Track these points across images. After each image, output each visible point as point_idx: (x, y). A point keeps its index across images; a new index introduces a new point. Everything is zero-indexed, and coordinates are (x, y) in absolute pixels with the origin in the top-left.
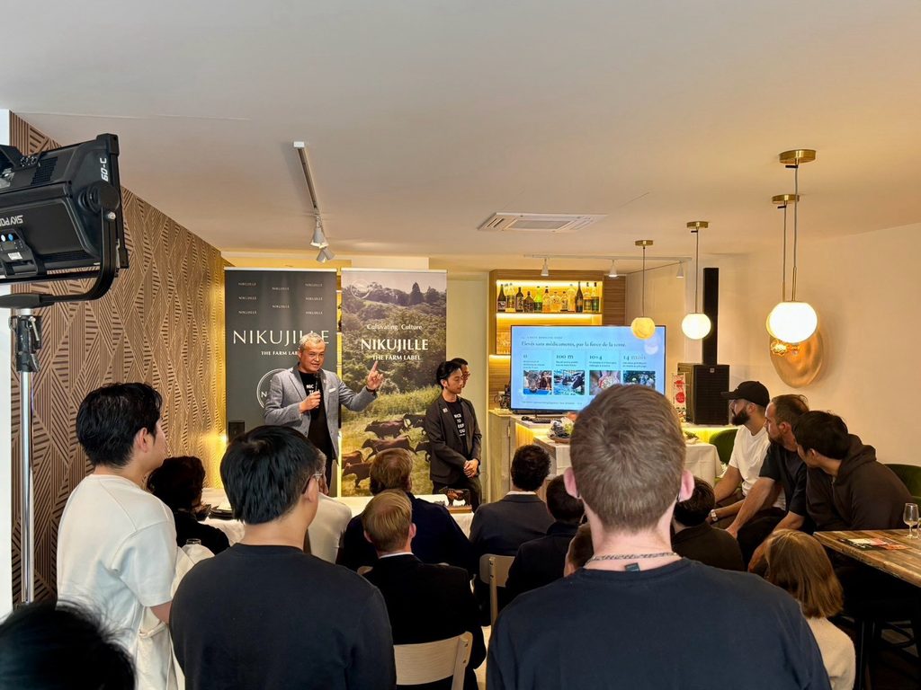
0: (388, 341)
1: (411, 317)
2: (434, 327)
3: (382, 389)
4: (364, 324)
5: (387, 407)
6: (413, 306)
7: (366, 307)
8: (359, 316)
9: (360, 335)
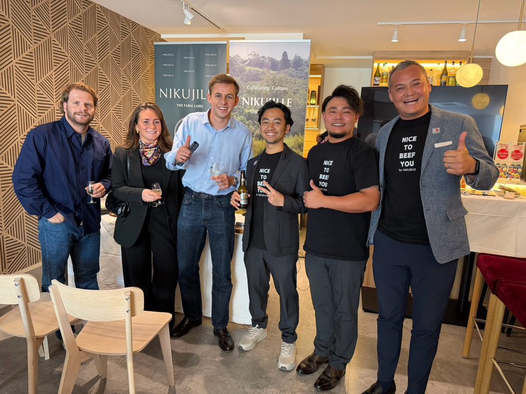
0: (262, 99)
1: (280, 80)
2: (297, 88)
3: (256, 136)
4: (245, 85)
5: (259, 150)
6: (282, 71)
7: (247, 72)
8: (242, 79)
9: (242, 94)
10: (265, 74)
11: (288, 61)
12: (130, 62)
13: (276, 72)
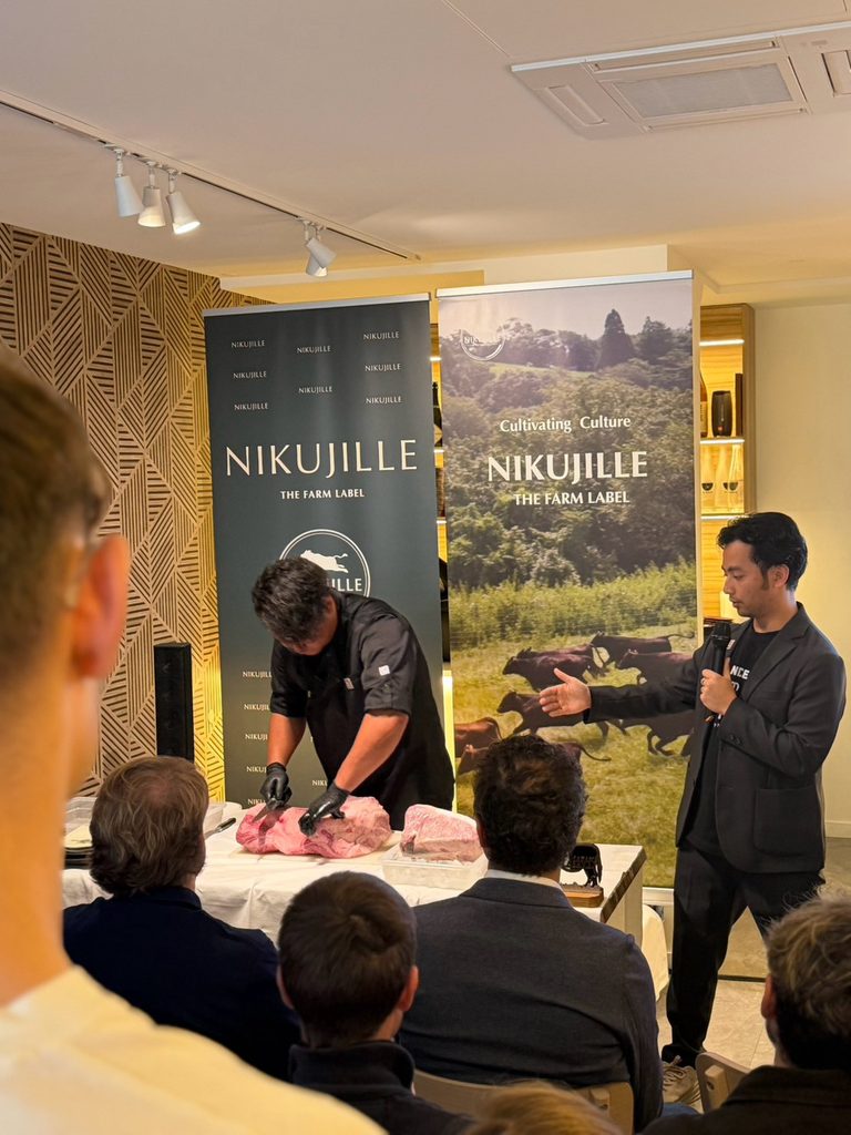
0: (550, 458)
1: (604, 398)
2: (662, 418)
3: (539, 574)
4: (492, 420)
5: (551, 618)
6: (608, 369)
7: (496, 380)
8: (481, 401)
9: (485, 447)
10: (554, 382)
11: (627, 338)
13: (589, 374)
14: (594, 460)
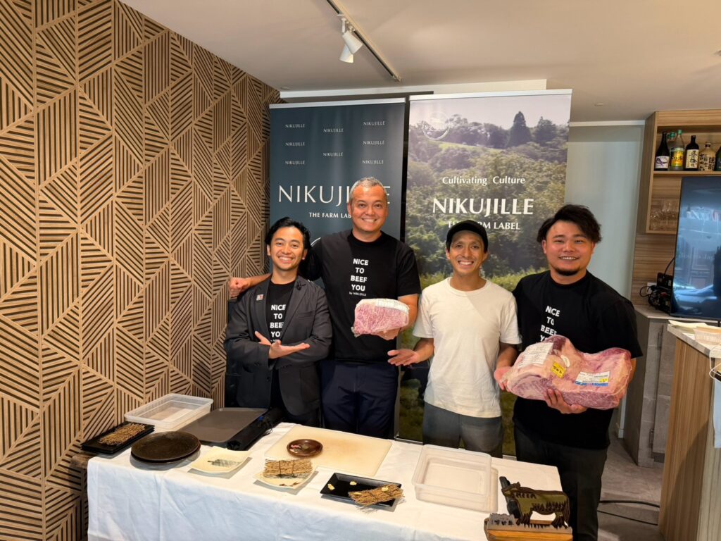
0: (472, 201)
1: (509, 166)
2: (545, 179)
4: (438, 176)
6: (514, 148)
7: (443, 152)
8: (432, 165)
9: (432, 192)
10: (478, 155)
12: (229, 139)
13: (500, 150)
14: (500, 203)
